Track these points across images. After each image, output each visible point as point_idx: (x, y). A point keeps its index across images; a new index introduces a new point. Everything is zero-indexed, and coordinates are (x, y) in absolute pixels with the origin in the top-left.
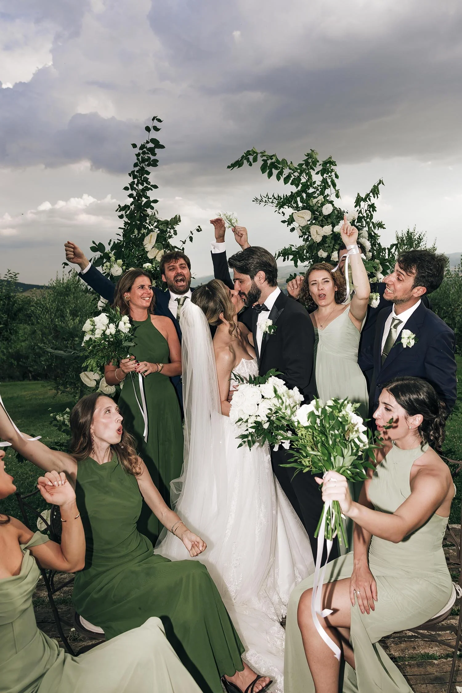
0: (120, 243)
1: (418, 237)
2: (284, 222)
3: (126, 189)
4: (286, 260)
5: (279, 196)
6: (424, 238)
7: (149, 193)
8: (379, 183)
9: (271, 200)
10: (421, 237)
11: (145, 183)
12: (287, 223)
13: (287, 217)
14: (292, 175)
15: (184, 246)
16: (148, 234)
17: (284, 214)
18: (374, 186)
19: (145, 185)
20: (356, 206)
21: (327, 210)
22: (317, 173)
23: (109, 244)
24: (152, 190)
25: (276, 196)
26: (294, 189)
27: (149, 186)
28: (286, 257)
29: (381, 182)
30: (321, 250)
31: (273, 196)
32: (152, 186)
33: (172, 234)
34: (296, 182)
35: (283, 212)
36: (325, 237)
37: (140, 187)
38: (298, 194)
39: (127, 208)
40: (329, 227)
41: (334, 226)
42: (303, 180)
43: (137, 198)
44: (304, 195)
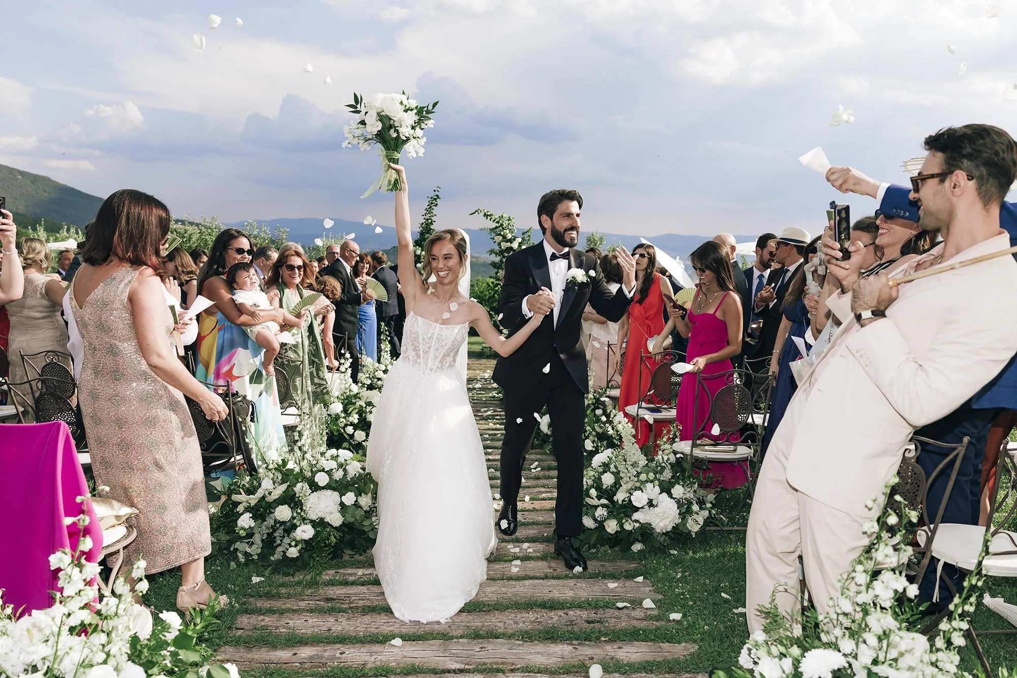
3: (423, 216)
7: (432, 218)
9: (486, 229)
11: (431, 213)
12: (492, 239)
13: (492, 237)
17: (491, 235)
21: (509, 236)
24: (434, 217)
25: (488, 228)
26: (497, 225)
27: (433, 215)
34: (498, 222)
36: (507, 248)
37: (429, 215)
38: (499, 227)
39: (423, 224)
40: (509, 244)
41: (511, 243)
42: (501, 222)
43: (427, 220)
44: (501, 228)
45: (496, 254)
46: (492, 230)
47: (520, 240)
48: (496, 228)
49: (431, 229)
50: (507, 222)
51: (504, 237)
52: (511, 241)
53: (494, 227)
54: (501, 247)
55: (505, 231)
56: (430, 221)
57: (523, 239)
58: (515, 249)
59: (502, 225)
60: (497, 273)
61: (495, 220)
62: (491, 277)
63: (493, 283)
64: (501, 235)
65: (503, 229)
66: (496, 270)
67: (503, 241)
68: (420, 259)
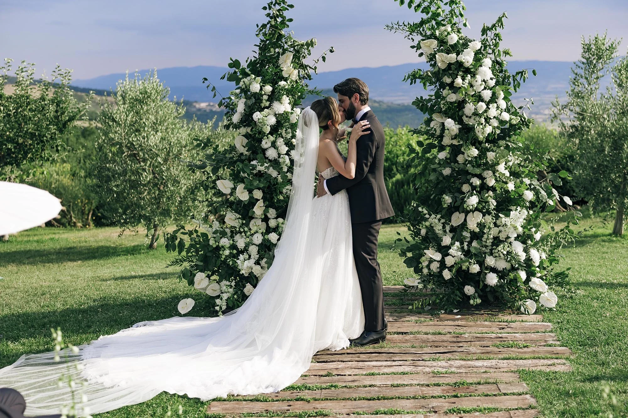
0: (256, 60)
1: (611, 46)
2: (413, 47)
3: (265, 8)
4: (413, 83)
5: (409, 24)
6: (618, 47)
7: (285, 13)
8: (503, 16)
9: (401, 27)
10: (614, 45)
11: (282, 3)
12: (416, 48)
13: (415, 43)
14: (423, 4)
15: (316, 65)
16: (283, 53)
17: (413, 40)
18: (499, 18)
19: (282, 5)
20: (482, 35)
21: (454, 38)
22: (446, 4)
23: (247, 61)
24: (288, 10)
25: (406, 23)
26: (425, 16)
27: (286, 6)
28: (413, 81)
29: (504, 15)
30: (446, 77)
31: (403, 23)
32: (288, 6)
33: (306, 54)
34: (426, 10)
35: (412, 39)
36: (450, 64)
37: (278, 7)
38: (428, 21)
39: (264, 26)
40: (454, 55)
41: (458, 54)
42: (433, 9)
43: (274, 17)
44: (434, 22)
45: (425, 79)
46: (414, 28)
47: (478, 45)
48: (423, 23)
49: (280, 36)
50: (448, 9)
51: (442, 42)
52: (457, 49)
53: (418, 21)
54: (434, 65)
55: (443, 28)
56: (279, 20)
57: (485, 45)
58: (467, 65)
59: (436, 15)
60: (428, 122)
61: (419, 6)
62: (415, 132)
63: (420, 144)
64: (436, 38)
65: (439, 24)
66: (426, 116)
67: (439, 51)
68: (261, 101)
